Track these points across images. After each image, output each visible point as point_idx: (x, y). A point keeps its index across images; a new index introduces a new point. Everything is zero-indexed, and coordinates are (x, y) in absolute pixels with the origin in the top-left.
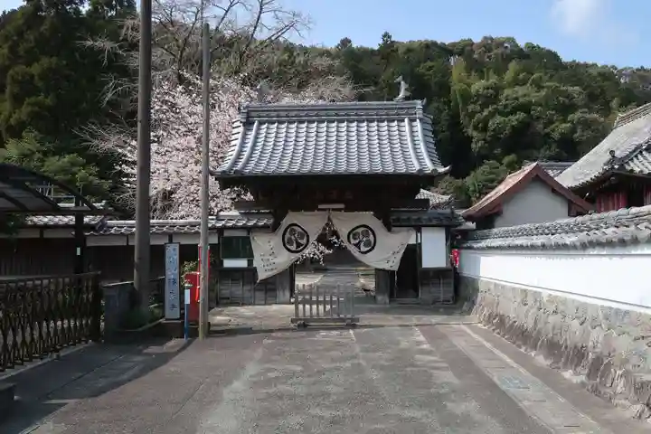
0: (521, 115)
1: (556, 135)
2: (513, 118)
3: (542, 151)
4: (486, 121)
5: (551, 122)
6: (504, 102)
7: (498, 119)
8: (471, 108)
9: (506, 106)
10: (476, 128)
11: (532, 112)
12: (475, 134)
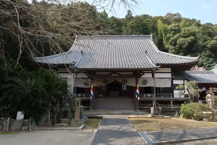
0: (192, 37)
1: (209, 46)
2: (188, 39)
3: (203, 53)
4: (175, 40)
5: (206, 40)
6: (183, 32)
7: (181, 39)
8: (168, 35)
9: (185, 33)
10: (171, 44)
11: (197, 36)
12: (170, 47)
